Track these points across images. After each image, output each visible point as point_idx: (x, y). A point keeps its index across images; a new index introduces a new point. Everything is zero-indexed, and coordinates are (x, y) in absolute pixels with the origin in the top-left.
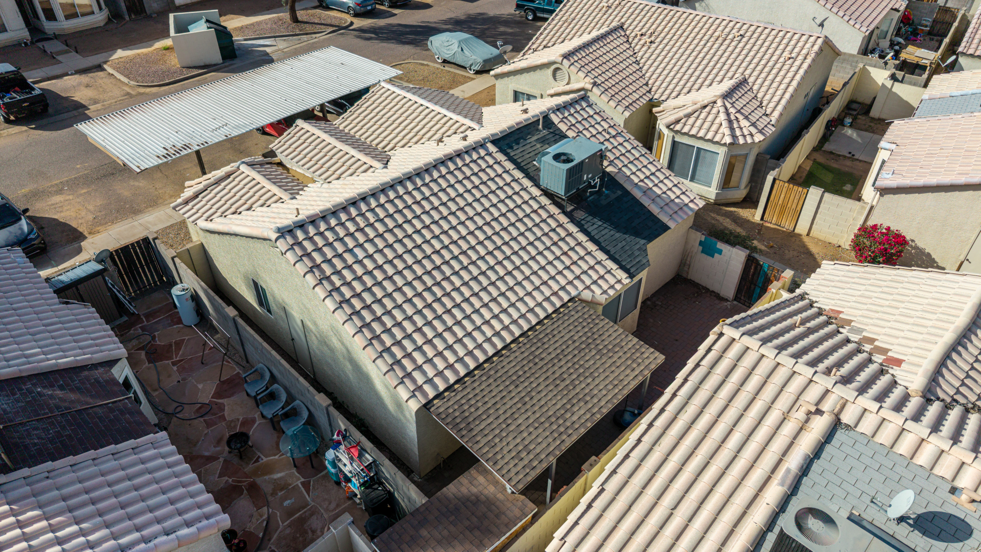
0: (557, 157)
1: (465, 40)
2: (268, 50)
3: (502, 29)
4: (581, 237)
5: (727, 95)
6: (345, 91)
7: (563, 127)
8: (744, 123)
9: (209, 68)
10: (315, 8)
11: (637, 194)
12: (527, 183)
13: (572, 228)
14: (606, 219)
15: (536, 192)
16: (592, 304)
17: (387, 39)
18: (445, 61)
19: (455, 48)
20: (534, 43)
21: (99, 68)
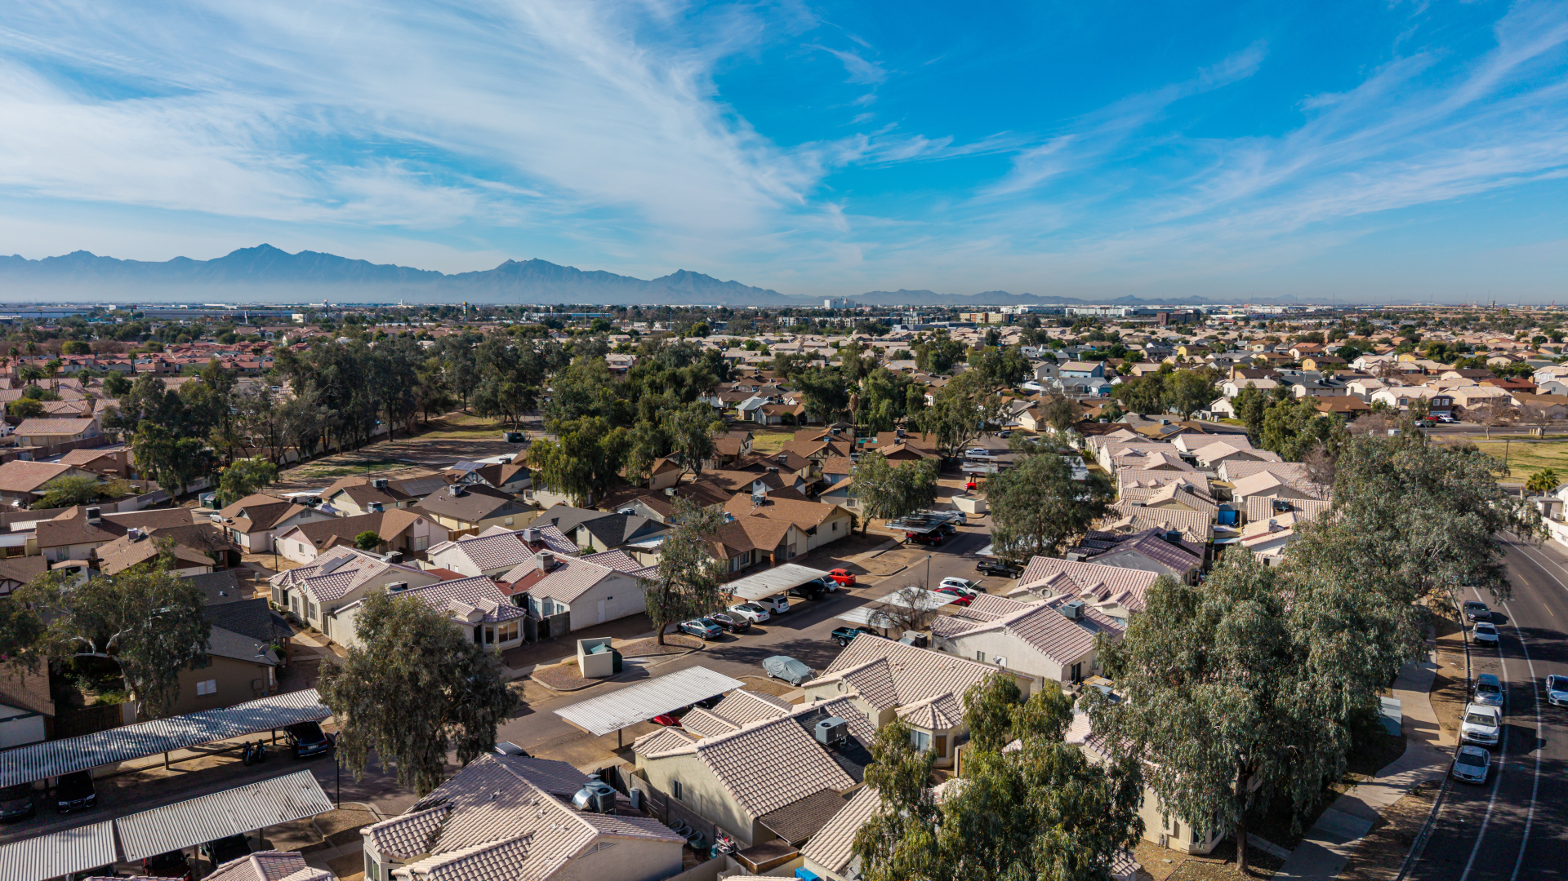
0: (823, 725)
1: (789, 663)
2: (644, 666)
3: (821, 652)
4: (834, 763)
5: (933, 703)
6: (710, 695)
7: (831, 713)
8: (942, 717)
9: (604, 678)
10: (675, 633)
11: (866, 747)
12: (809, 737)
13: (830, 759)
14: (848, 757)
15: (813, 742)
16: (836, 792)
17: (732, 659)
18: (774, 677)
19: (782, 667)
20: (831, 667)
21: (526, 677)
